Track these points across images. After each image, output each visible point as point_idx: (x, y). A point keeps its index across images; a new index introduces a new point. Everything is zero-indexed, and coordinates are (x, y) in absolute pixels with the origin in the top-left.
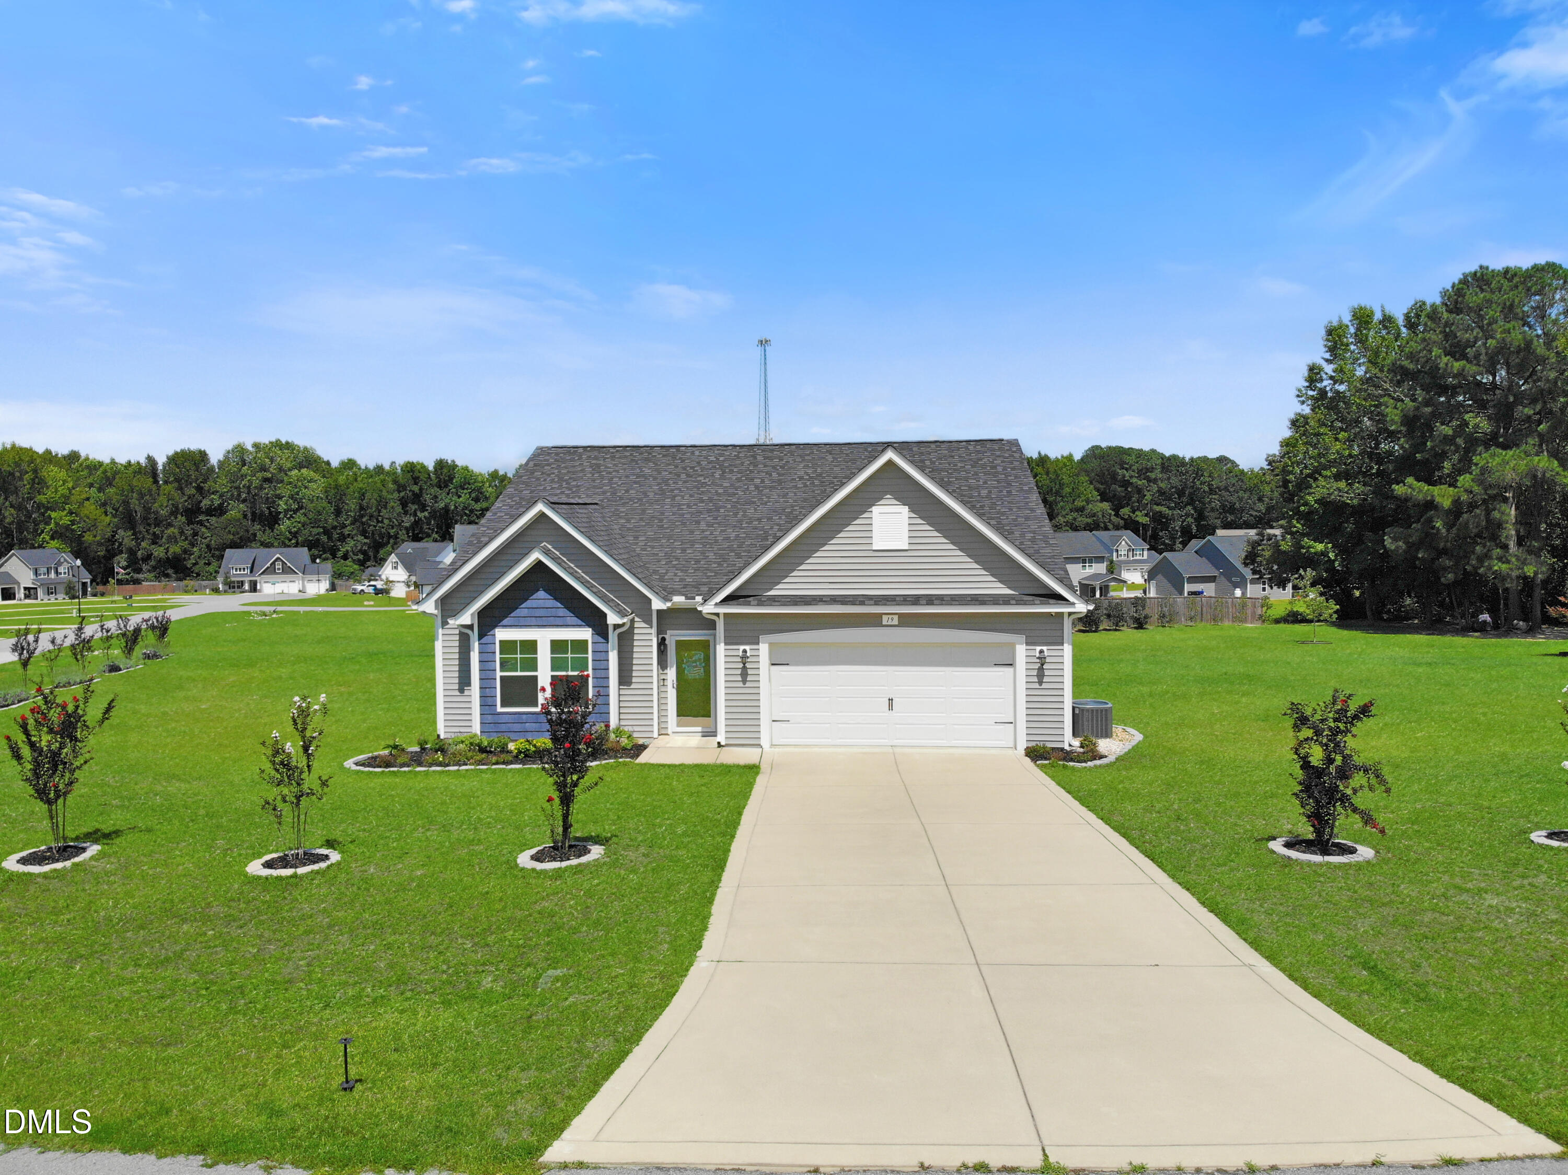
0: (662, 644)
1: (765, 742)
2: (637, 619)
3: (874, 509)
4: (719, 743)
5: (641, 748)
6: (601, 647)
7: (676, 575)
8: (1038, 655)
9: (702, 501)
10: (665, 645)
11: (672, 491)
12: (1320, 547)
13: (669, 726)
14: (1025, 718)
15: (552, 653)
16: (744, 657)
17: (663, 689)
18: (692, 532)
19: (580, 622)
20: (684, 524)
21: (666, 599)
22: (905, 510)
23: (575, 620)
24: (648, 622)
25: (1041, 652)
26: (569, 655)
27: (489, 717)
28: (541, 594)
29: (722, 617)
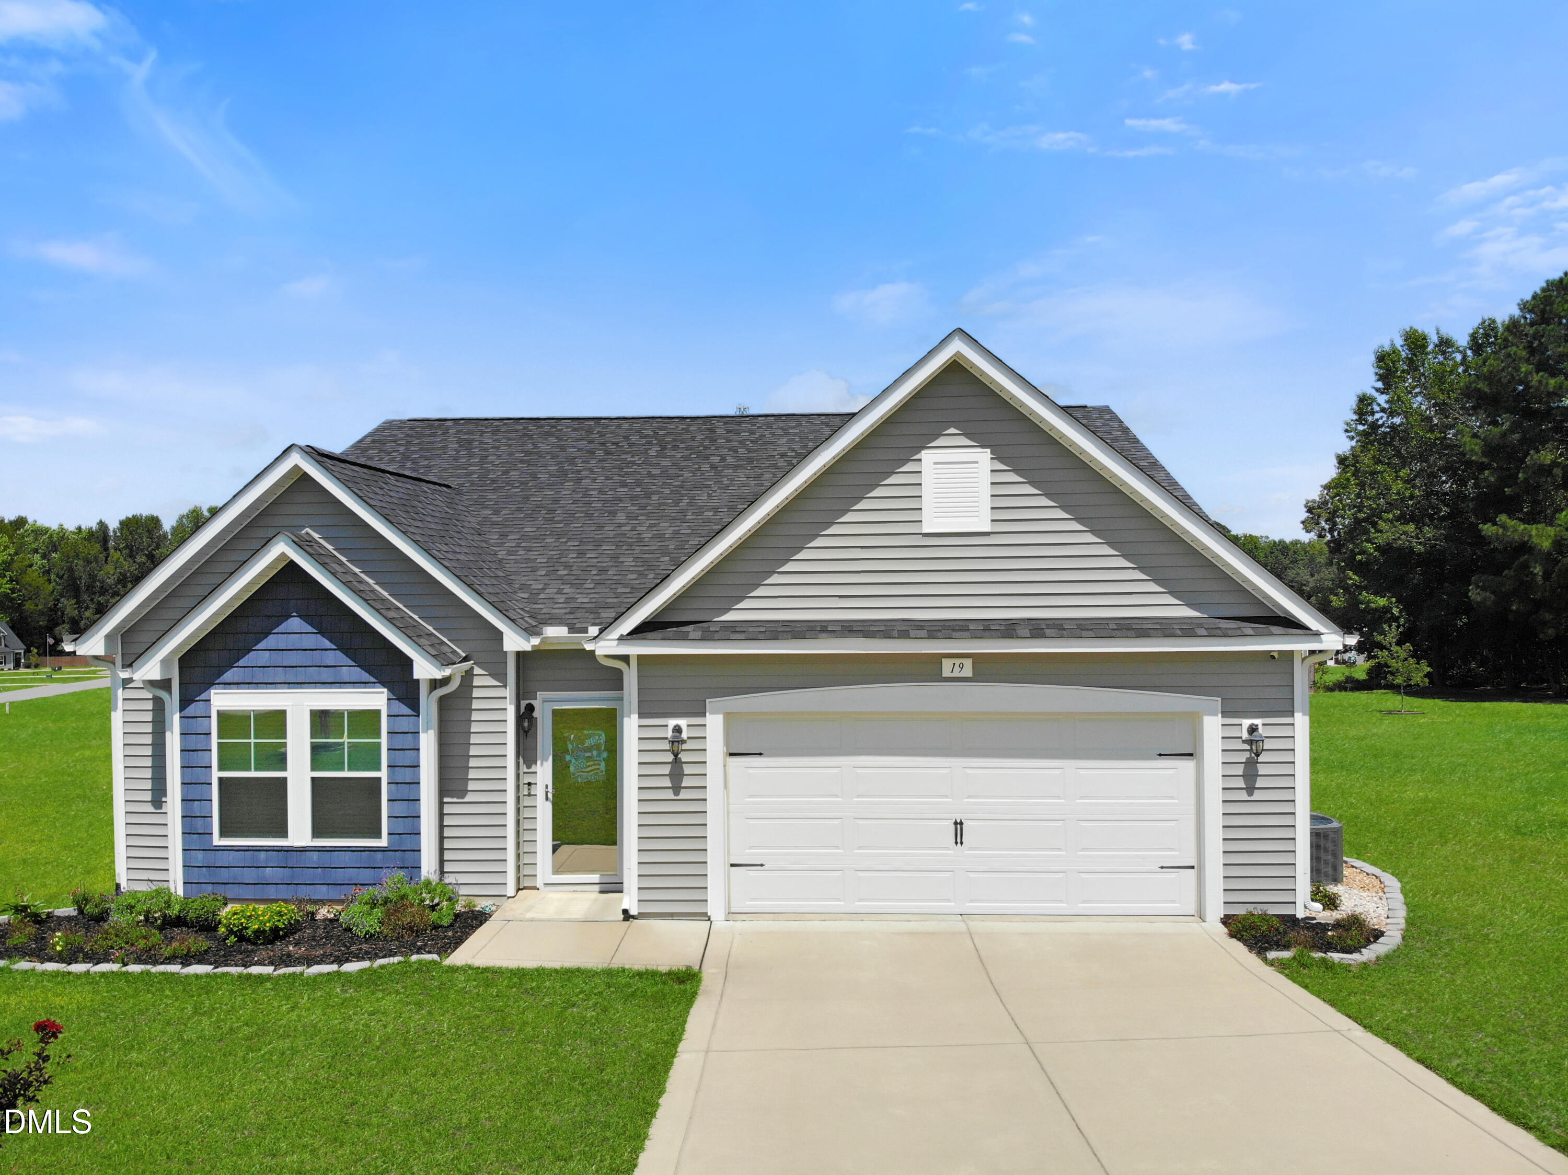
0: (526, 718)
1: (715, 909)
2: (477, 670)
3: (926, 455)
4: (625, 912)
5: (477, 918)
6: (404, 724)
7: (560, 592)
8: (1245, 735)
9: (624, 485)
10: (532, 721)
11: (579, 472)
12: (1382, 602)
13: (539, 872)
14: (1220, 859)
15: (312, 737)
16: (677, 741)
17: (526, 802)
18: (600, 527)
19: (366, 677)
20: (589, 516)
21: (530, 631)
22: (984, 456)
23: (358, 673)
24: (501, 677)
25: (1253, 729)
26: (346, 740)
27: (200, 855)
28: (295, 623)
29: (634, 663)
